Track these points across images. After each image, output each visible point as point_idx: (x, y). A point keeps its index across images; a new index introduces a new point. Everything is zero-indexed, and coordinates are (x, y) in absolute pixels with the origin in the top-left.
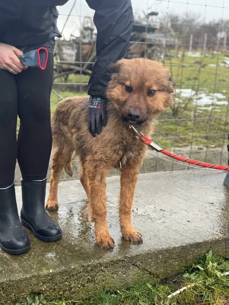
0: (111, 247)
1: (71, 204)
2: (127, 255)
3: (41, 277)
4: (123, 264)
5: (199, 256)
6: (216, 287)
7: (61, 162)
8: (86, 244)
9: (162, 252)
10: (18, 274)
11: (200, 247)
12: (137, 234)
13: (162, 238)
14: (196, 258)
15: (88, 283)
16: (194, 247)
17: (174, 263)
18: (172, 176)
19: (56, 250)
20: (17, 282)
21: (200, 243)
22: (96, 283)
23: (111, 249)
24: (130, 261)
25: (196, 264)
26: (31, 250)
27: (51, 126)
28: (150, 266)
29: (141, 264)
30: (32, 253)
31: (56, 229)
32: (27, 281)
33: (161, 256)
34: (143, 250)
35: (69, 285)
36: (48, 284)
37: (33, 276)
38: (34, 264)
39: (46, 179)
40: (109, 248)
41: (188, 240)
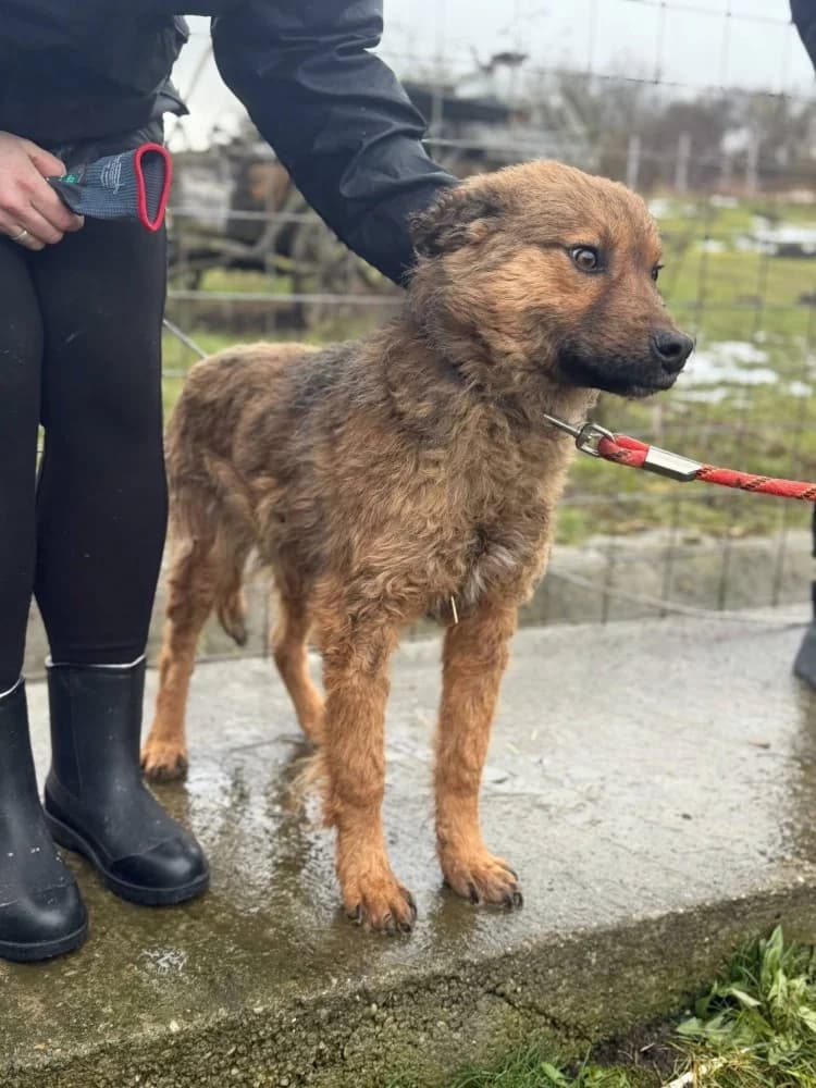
0: (402, 925)
1: (236, 755)
2: (467, 957)
3: (133, 1053)
4: (453, 993)
5: (734, 950)
6: (804, 1072)
7: (203, 591)
8: (304, 912)
9: (600, 939)
10: (41, 1042)
11: (738, 914)
12: (502, 870)
13: (592, 884)
14: (723, 958)
15: (319, 1068)
16: (718, 918)
17: (642, 981)
18: (604, 642)
19: (188, 939)
20: (38, 1075)
21: (739, 902)
22: (350, 1068)
23: (405, 934)
24: (478, 978)
25: (722, 982)
26: (91, 942)
27: (166, 456)
28: (556, 996)
29: (519, 989)
30: (97, 955)
31: (186, 855)
32: (81, 1068)
33: (594, 954)
34: (527, 936)
35: (245, 1080)
36: (161, 1079)
37: (102, 1051)
38: (104, 997)
39: (144, 661)
40: (397, 930)
41: (694, 889)
